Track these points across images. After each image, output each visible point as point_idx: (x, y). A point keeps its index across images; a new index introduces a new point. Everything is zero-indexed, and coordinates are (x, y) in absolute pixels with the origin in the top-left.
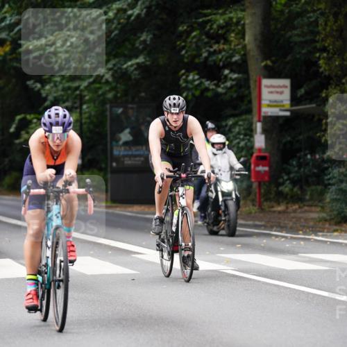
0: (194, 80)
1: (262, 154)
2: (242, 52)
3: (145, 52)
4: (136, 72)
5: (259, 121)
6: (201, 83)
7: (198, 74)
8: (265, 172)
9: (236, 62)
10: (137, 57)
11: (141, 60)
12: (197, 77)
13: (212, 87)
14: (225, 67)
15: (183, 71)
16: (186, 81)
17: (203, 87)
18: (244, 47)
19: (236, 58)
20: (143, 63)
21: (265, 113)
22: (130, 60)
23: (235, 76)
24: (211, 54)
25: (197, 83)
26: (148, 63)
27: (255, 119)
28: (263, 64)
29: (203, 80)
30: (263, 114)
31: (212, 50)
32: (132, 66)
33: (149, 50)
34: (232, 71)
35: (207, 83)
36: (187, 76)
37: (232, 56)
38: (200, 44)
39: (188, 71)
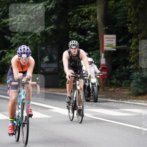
0: (75, 35)
1: (104, 67)
2: (96, 24)
3: (55, 24)
4: (51, 32)
5: (103, 53)
6: (78, 37)
7: (77, 33)
8: (105, 74)
9: (93, 27)
10: (51, 26)
11: (52, 27)
12: (76, 34)
13: (83, 38)
14: (88, 30)
15: (70, 32)
16: (72, 36)
17: (79, 38)
18: (97, 21)
19: (93, 26)
20: (53, 28)
21: (105, 49)
22: (48, 27)
23: (93, 33)
24: (82, 24)
25: (76, 36)
26: (56, 28)
27: (101, 52)
28: (105, 28)
29: (79, 35)
30: (104, 50)
31: (83, 23)
32: (49, 29)
33: (56, 22)
34: (91, 31)
35: (81, 37)
36: (72, 34)
37: (91, 25)
38: (78, 20)
39: (73, 32)
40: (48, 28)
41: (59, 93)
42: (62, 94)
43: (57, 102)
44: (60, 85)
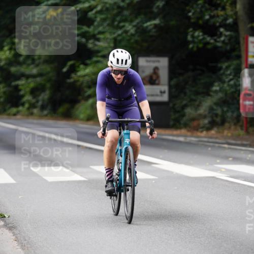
0: (199, 36)
2: (234, 17)
4: (154, 30)
5: (247, 67)
6: (204, 39)
7: (202, 32)
9: (229, 24)
11: (157, 22)
12: (201, 34)
13: (212, 41)
14: (220, 26)
15: (191, 29)
16: (193, 36)
17: (205, 41)
18: (236, 13)
19: (230, 21)
20: (159, 24)
21: (251, 61)
22: (150, 21)
23: (228, 33)
24: (212, 17)
25: (201, 38)
26: (162, 24)
27: (244, 66)
28: (249, 26)
29: (206, 36)
30: (249, 63)
31: (212, 14)
34: (227, 30)
35: (208, 39)
36: (194, 33)
37: (226, 19)
38: (203, 9)
39: (195, 30)
40: (148, 24)
41: (171, 138)
42: (175, 138)
43: (166, 153)
44: (172, 123)
